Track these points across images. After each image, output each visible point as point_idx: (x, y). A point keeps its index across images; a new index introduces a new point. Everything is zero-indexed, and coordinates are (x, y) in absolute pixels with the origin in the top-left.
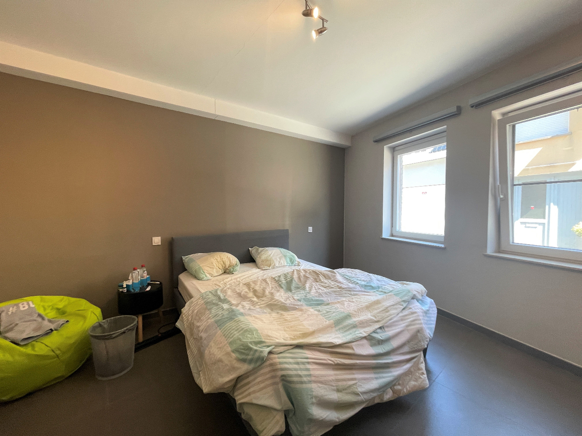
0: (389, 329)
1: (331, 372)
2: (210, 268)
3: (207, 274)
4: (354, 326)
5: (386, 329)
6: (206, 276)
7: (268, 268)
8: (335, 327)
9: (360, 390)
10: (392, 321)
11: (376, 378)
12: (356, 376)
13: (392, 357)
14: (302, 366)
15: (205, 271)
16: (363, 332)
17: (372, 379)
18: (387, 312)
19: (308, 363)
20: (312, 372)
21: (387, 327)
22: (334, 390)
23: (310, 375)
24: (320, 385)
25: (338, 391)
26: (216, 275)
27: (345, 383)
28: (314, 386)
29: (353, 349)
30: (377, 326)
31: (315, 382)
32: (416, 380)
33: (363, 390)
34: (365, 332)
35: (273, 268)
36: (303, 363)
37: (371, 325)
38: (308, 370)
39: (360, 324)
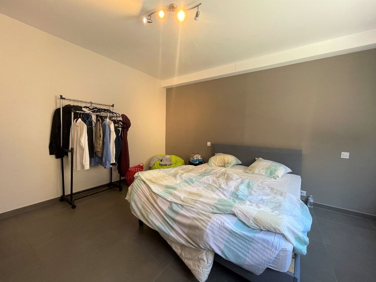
0: (185, 210)
1: (145, 199)
2: (214, 160)
3: (212, 163)
4: (171, 194)
5: (184, 209)
6: (211, 164)
7: (249, 172)
8: (165, 188)
9: (150, 217)
10: (192, 209)
11: (161, 223)
12: (153, 211)
13: (175, 225)
14: (137, 187)
15: (212, 161)
16: (170, 198)
17: (159, 221)
18: (194, 202)
19: (140, 187)
20: (138, 191)
21: (185, 208)
22: (141, 204)
23: (137, 191)
24: (138, 197)
25: (142, 206)
26: (217, 165)
27: (146, 207)
28: (136, 195)
29: (157, 199)
30: (180, 202)
31: (137, 195)
32: (194, 265)
33: (151, 218)
34: (171, 199)
35: (253, 173)
36: (138, 186)
37: (177, 200)
38: (138, 189)
39: (174, 195)
